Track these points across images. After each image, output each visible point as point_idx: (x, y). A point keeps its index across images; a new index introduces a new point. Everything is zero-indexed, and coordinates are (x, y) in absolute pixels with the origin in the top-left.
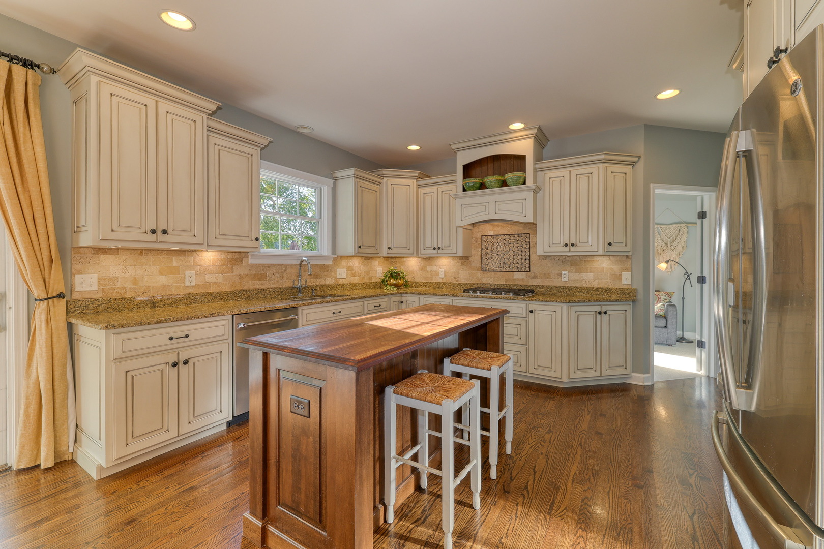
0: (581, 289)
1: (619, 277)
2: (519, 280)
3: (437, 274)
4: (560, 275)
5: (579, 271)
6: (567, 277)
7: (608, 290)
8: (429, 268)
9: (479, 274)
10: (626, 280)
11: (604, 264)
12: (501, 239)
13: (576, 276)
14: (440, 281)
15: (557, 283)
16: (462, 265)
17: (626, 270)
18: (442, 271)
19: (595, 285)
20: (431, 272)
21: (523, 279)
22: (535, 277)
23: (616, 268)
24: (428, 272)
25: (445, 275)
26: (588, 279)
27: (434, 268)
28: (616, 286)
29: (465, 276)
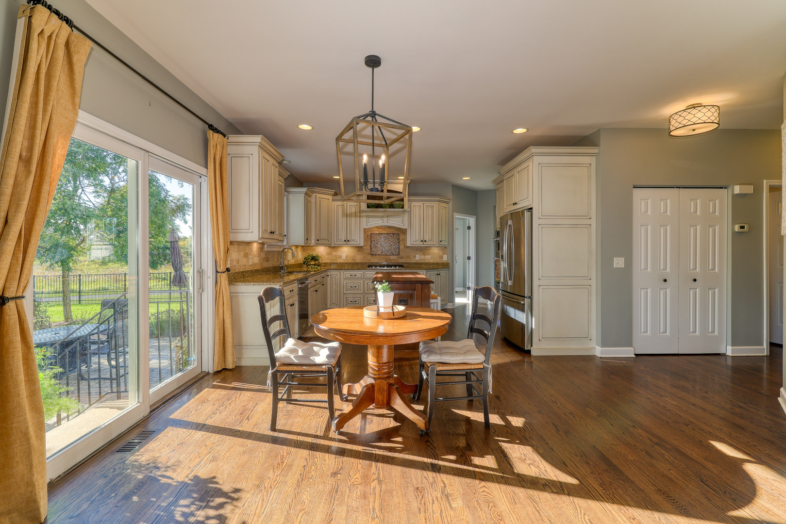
0: (426, 264)
1: (442, 257)
2: (393, 259)
3: (340, 257)
4: (415, 256)
5: (424, 254)
6: (418, 258)
7: (437, 264)
8: (334, 254)
9: (369, 257)
10: (445, 258)
11: (435, 251)
12: (382, 236)
13: (422, 257)
14: (343, 261)
15: (413, 261)
16: (358, 251)
17: (445, 254)
18: (344, 256)
19: (432, 261)
20: (336, 255)
21: (395, 259)
22: (402, 258)
23: (441, 253)
24: (333, 256)
25: (346, 258)
26: (428, 258)
27: (338, 253)
28: (441, 262)
29: (359, 258)
